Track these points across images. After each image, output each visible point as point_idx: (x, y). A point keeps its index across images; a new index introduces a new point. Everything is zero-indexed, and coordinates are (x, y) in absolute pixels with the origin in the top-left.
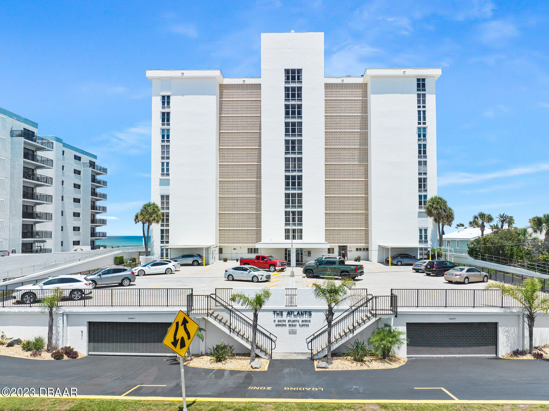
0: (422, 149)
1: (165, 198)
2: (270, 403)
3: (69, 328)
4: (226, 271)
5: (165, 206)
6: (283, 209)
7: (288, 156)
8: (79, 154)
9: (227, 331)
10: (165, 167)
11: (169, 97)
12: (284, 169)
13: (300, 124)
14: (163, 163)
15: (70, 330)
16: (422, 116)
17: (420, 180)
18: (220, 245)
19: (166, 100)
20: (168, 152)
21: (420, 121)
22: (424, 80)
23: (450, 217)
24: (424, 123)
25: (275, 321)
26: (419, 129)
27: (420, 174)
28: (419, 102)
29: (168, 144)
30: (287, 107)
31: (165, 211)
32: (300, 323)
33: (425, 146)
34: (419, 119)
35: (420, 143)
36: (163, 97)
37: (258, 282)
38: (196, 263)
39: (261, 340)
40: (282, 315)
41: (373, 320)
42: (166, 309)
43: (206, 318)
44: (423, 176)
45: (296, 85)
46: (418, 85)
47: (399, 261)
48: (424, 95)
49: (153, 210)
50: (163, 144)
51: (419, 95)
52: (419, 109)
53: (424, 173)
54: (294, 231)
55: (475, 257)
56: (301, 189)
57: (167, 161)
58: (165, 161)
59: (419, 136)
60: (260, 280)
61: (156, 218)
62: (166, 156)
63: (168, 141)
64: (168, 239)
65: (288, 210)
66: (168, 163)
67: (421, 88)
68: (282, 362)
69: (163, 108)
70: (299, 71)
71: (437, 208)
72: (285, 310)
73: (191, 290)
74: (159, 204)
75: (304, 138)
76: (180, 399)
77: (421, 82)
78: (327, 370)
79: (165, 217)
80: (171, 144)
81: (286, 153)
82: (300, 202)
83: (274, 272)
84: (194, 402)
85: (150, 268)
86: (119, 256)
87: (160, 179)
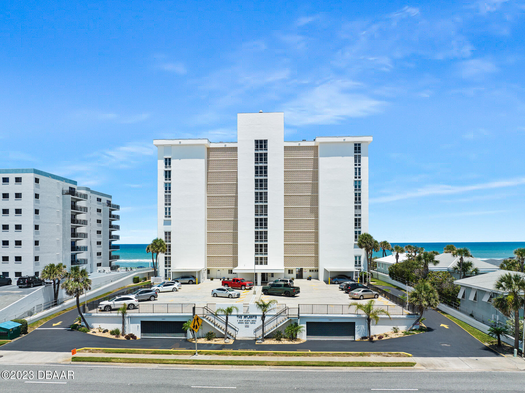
0: (358, 197)
1: (168, 234)
2: (230, 352)
3: (131, 324)
4: (212, 291)
5: (168, 240)
6: (253, 243)
7: (257, 204)
8: (100, 197)
9: (213, 326)
10: (168, 211)
11: (170, 159)
12: (254, 213)
13: (266, 180)
14: (166, 208)
15: (132, 325)
16: (358, 172)
17: (356, 220)
18: (208, 268)
19: (168, 162)
20: (170, 200)
21: (356, 176)
22: (359, 144)
23: (376, 248)
24: (360, 177)
25: (238, 321)
26: (356, 181)
27: (356, 215)
28: (356, 161)
29: (169, 194)
30: (256, 168)
31: (168, 243)
32: (251, 321)
33: (360, 194)
34: (356, 174)
35: (356, 192)
36: (166, 159)
37: (232, 298)
38: (191, 282)
39: (229, 330)
40: (241, 318)
41: (287, 320)
42: (181, 314)
43: (202, 319)
44: (358, 217)
45: (263, 152)
46: (355, 149)
47: (336, 281)
48: (360, 156)
49: (160, 244)
50: (166, 194)
51: (355, 157)
52: (356, 167)
53: (358, 215)
54: (261, 258)
55: (392, 278)
56: (267, 228)
57: (169, 206)
58: (168, 206)
59: (356, 187)
60: (233, 297)
61: (163, 250)
62: (168, 203)
63: (170, 192)
64: (170, 264)
65: (257, 243)
66: (170, 208)
67: (357, 151)
68: (241, 341)
69: (166, 167)
70: (266, 141)
71: (365, 243)
72: (243, 315)
73: (194, 305)
74: (163, 239)
75: (269, 191)
76: (195, 350)
77: (357, 146)
78: (262, 344)
79: (168, 248)
80: (172, 194)
81: (256, 202)
82: (266, 238)
83: (244, 290)
84: (200, 351)
85: (162, 288)
86: (137, 277)
87: (164, 220)
